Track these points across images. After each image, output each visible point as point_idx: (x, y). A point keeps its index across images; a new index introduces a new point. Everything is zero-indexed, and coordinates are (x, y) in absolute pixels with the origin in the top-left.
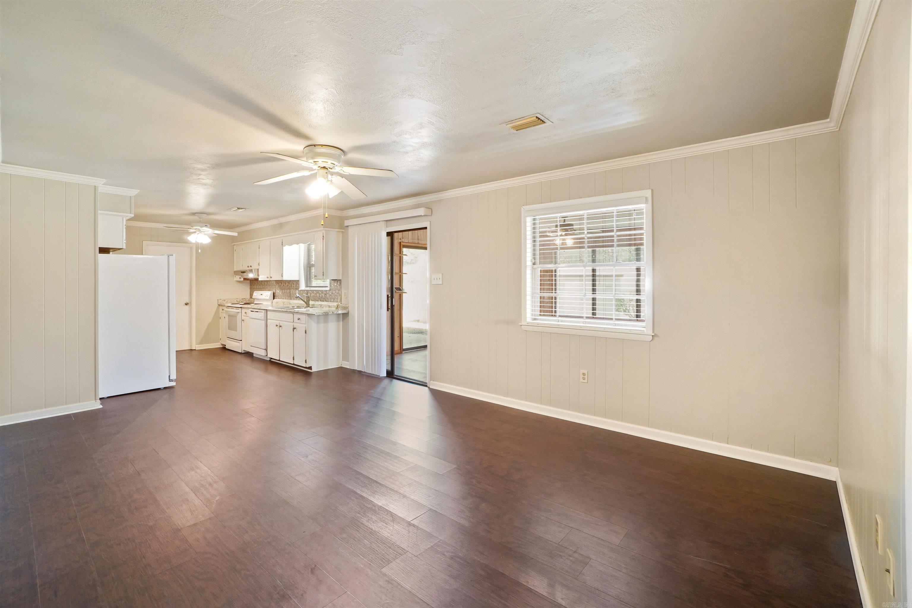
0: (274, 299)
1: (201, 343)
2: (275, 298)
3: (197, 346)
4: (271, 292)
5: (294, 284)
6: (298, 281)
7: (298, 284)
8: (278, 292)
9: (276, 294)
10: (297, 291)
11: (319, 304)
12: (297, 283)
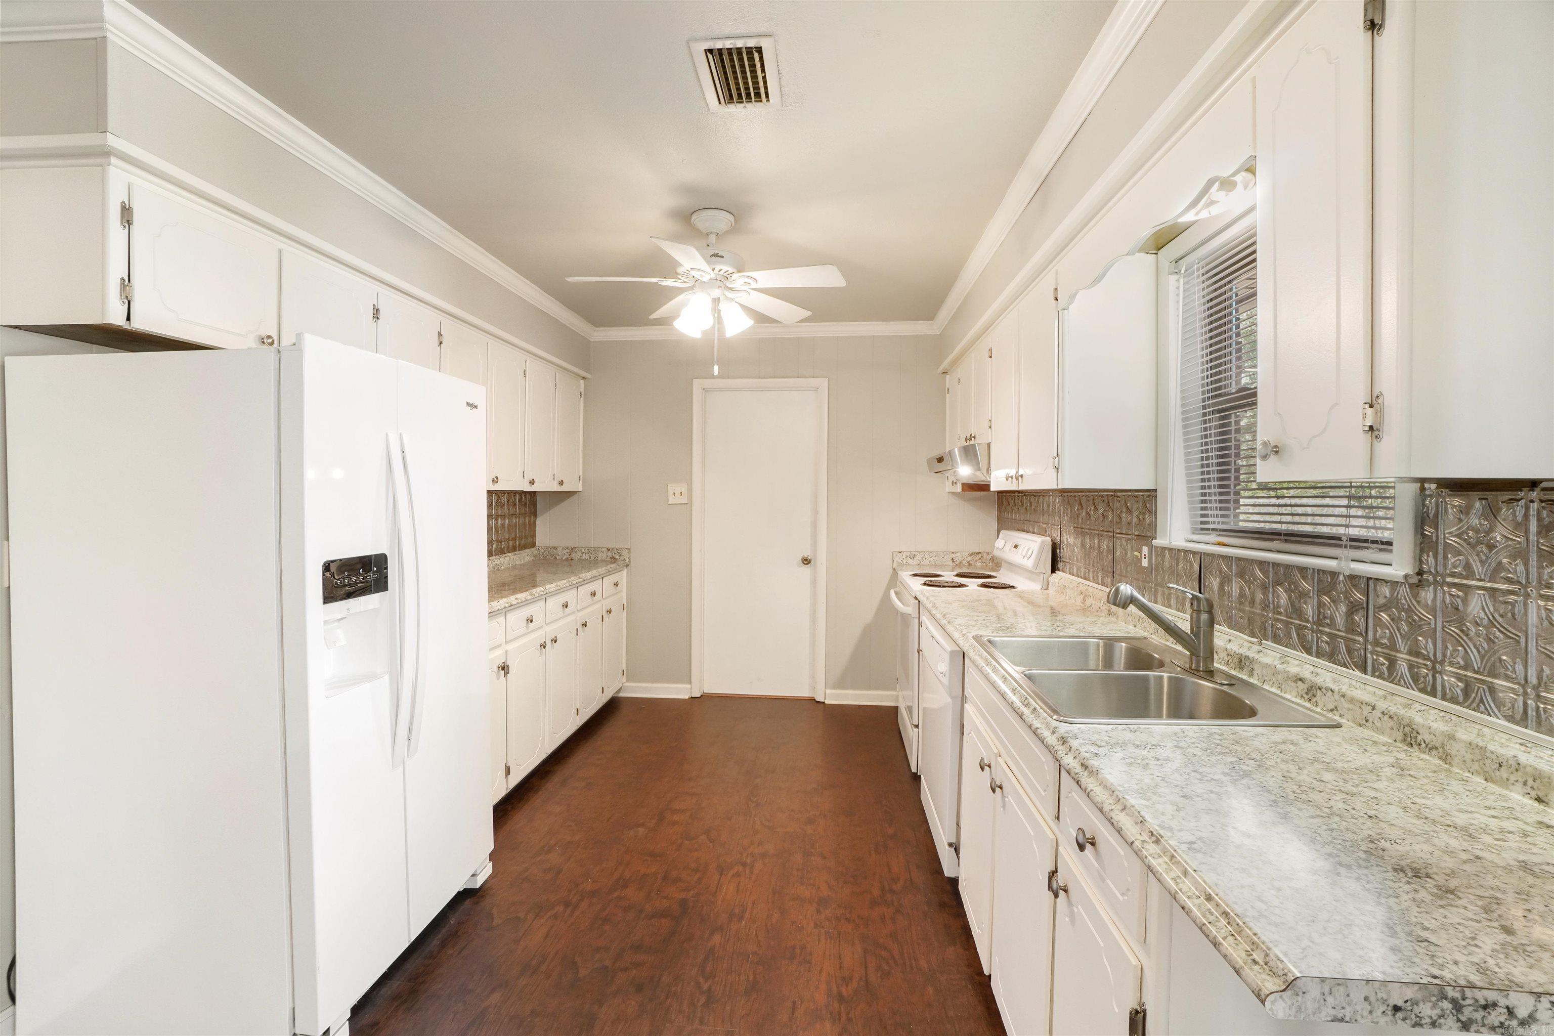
0: (1054, 569)
1: (841, 684)
2: (1061, 565)
3: (828, 691)
4: (1042, 542)
5: (1129, 511)
6: (1151, 494)
7: (1150, 512)
8: (1070, 542)
9: (1064, 553)
10: (1145, 550)
11: (1294, 668)
12: (1145, 505)
